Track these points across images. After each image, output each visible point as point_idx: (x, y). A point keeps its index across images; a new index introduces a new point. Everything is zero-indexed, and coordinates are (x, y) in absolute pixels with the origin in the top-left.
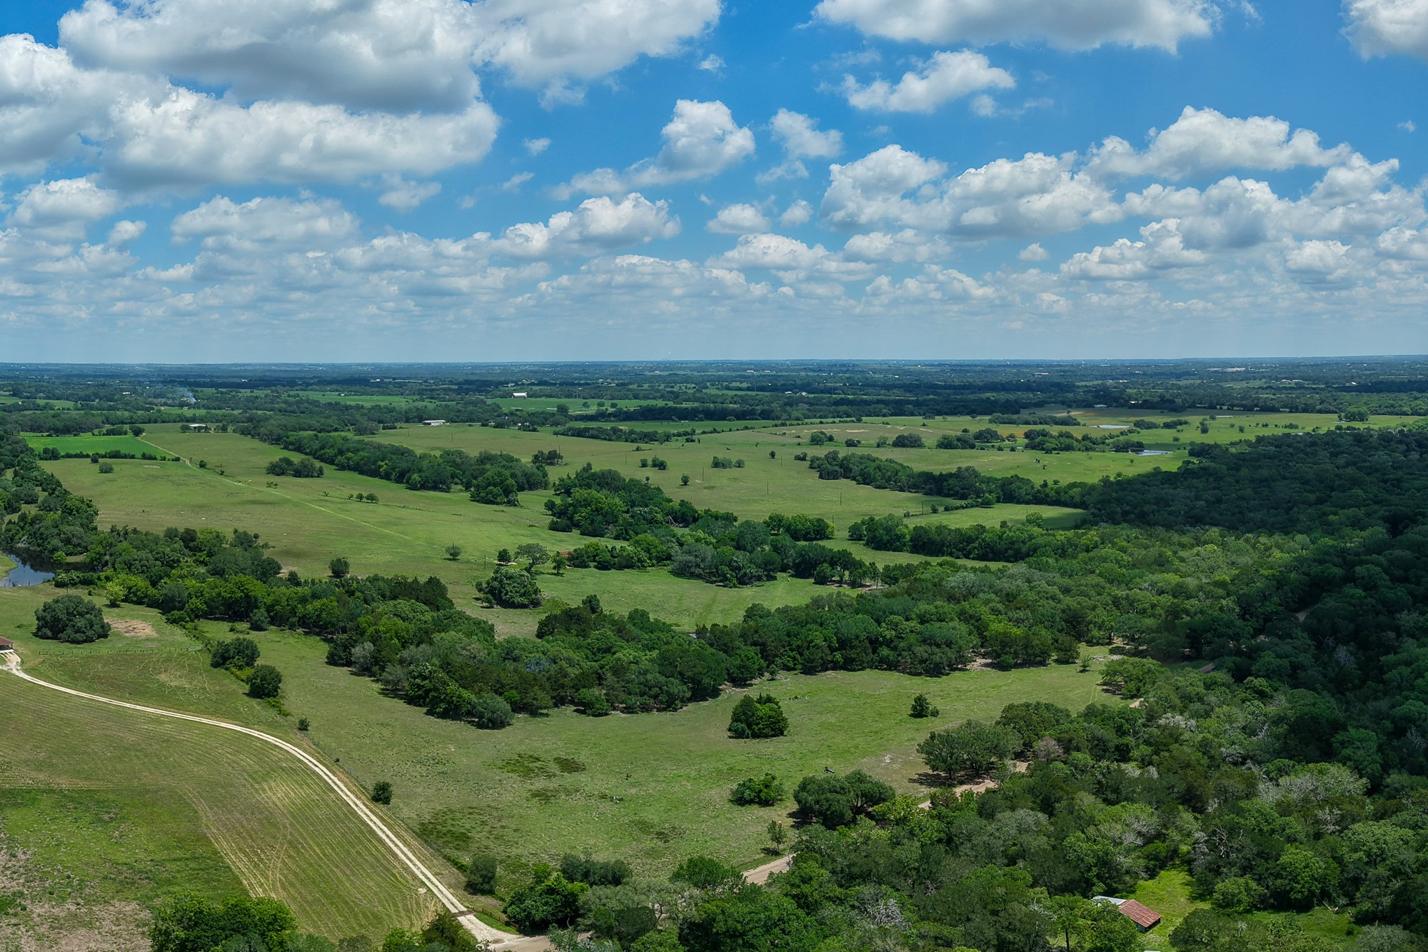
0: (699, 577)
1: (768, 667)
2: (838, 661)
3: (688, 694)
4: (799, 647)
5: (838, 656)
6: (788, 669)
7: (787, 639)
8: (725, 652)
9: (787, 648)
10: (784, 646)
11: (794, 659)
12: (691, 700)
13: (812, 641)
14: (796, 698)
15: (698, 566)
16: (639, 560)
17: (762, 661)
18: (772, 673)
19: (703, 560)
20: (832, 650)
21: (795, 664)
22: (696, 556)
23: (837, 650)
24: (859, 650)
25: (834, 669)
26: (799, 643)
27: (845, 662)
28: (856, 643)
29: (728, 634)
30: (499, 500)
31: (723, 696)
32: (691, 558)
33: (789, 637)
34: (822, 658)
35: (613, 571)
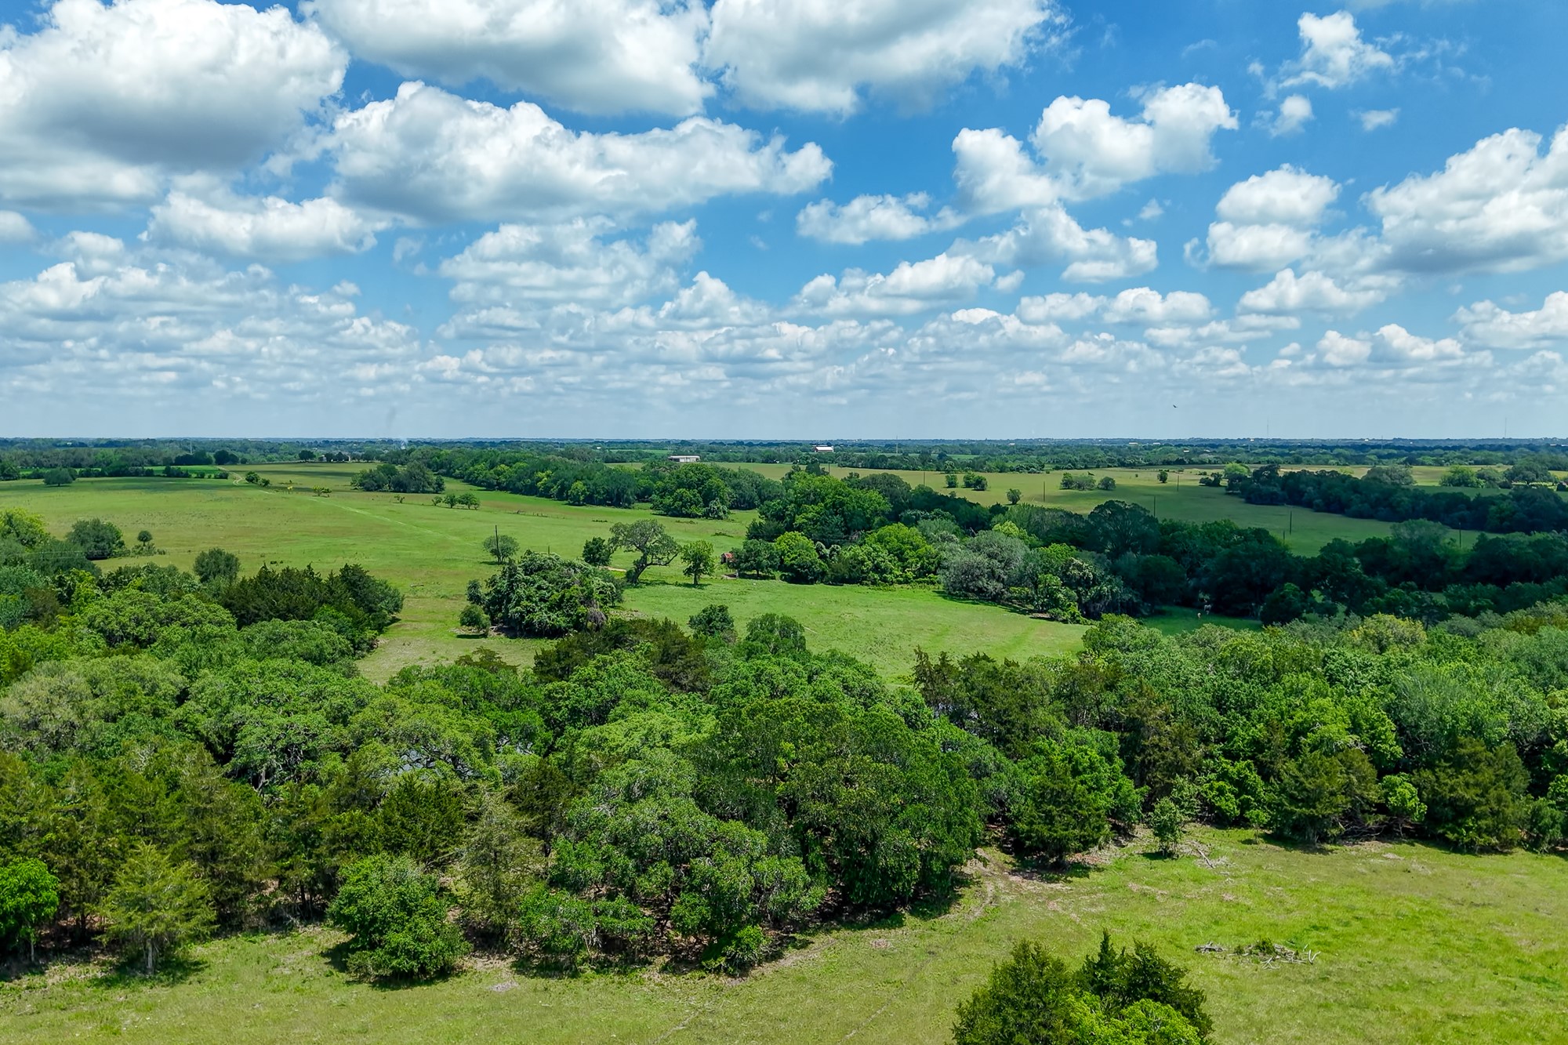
0: (995, 599)
1: (1147, 806)
2: (1402, 812)
3: (818, 894)
4: (1257, 745)
5: (1405, 790)
6: (1219, 820)
7: (1216, 716)
8: (1000, 741)
9: (1216, 749)
10: (1205, 740)
11: (1241, 785)
12: (831, 916)
13: (1301, 731)
14: (1265, 948)
15: (992, 575)
16: (877, 568)
17: (1128, 784)
18: (1163, 830)
19: (1007, 563)
20: (1384, 767)
21: (1244, 806)
22: (991, 556)
23: (1397, 767)
24: (1487, 775)
25: (1386, 834)
26: (1259, 731)
27: (1432, 817)
28: (1470, 746)
29: (1011, 683)
30: (694, 510)
31: (968, 908)
32: (980, 558)
33: (1222, 708)
34: (1347, 789)
35: (819, 587)
